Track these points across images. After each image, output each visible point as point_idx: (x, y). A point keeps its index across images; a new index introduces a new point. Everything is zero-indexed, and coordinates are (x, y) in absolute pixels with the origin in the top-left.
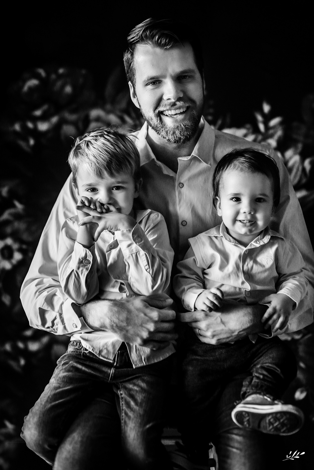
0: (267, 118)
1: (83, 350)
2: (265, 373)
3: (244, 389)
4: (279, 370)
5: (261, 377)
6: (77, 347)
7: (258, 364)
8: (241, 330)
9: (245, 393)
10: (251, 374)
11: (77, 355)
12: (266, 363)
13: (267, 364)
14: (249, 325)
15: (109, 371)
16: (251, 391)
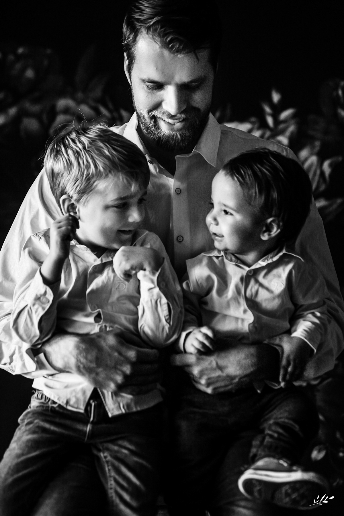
0: (277, 110)
1: (51, 404)
2: (280, 430)
3: (254, 450)
4: (297, 428)
5: (276, 435)
6: (43, 400)
7: (269, 419)
8: (243, 375)
9: (255, 456)
10: (262, 431)
11: (44, 410)
12: (281, 418)
13: (282, 420)
14: (252, 370)
15: (85, 429)
16: (263, 453)
